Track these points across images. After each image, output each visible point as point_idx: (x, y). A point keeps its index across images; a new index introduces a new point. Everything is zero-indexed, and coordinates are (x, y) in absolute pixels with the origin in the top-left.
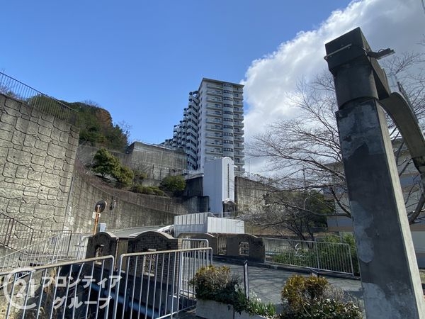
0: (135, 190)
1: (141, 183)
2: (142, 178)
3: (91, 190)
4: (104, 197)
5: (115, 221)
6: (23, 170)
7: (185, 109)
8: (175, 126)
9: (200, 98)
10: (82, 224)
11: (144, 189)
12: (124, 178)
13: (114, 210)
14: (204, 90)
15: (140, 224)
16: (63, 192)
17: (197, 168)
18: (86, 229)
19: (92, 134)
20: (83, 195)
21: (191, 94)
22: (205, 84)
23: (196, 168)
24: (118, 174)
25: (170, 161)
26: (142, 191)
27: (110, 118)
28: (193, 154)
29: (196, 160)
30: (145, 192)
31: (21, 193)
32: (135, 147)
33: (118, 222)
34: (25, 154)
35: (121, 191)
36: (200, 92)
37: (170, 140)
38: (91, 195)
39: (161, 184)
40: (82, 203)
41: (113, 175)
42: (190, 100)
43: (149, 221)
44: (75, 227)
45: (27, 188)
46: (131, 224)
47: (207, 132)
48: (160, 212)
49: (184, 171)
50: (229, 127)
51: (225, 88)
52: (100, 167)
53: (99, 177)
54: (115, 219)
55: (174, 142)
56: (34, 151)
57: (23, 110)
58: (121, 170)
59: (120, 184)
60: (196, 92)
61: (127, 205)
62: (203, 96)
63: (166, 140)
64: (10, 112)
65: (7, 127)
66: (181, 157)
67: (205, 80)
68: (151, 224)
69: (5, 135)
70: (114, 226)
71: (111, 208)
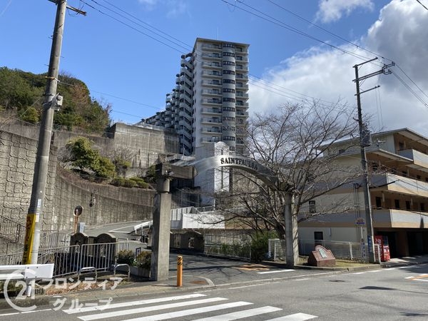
0: (116, 184)
1: (124, 173)
2: (125, 167)
3: (70, 189)
4: (84, 194)
5: (95, 218)
6: (18, 186)
7: (178, 76)
8: (168, 95)
9: (194, 63)
10: (64, 222)
11: (126, 182)
12: (103, 171)
13: (94, 206)
14: (198, 53)
15: (122, 219)
16: (49, 200)
17: (192, 151)
18: (68, 226)
19: (68, 117)
20: (63, 194)
21: (183, 57)
22: (199, 45)
23: (190, 151)
24: (97, 167)
25: (159, 143)
26: (123, 184)
27: (87, 92)
28: (187, 134)
29: (191, 140)
30: (127, 185)
31: (19, 203)
32: (117, 129)
33: (99, 218)
34: (19, 174)
35: (100, 185)
36: (194, 55)
37: (163, 113)
38: (70, 194)
39: (147, 173)
40: (63, 202)
41: (92, 169)
42: (183, 65)
43: (131, 216)
44: (59, 225)
45: (23, 200)
46: (112, 220)
47: (203, 107)
48: (143, 207)
49: (175, 157)
50: (230, 100)
51: (224, 50)
52: (78, 160)
53: (78, 171)
54: (96, 215)
55: (168, 116)
56: (25, 171)
57: (14, 140)
58: (101, 162)
59: (99, 177)
60: (190, 55)
61: (107, 201)
62: (198, 61)
63: (158, 113)
64: (5, 143)
65: (4, 155)
66: (172, 139)
67: (198, 40)
68: (133, 219)
69: (4, 162)
70: (95, 222)
71: (91, 205)
